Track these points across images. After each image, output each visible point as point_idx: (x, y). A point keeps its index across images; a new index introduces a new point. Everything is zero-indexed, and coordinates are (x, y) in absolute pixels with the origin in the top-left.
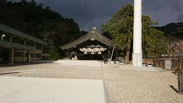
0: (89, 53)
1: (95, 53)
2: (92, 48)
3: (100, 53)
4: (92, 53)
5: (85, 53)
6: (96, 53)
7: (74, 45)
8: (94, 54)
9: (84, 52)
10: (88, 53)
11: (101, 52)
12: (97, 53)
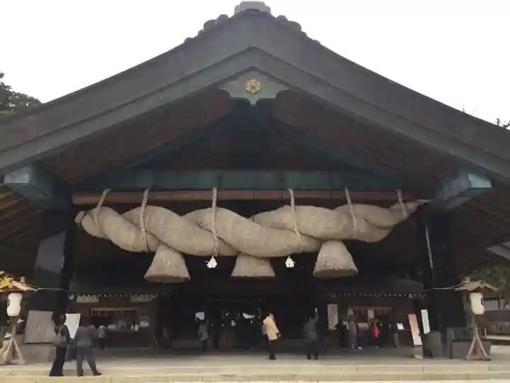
0: (212, 264)
1: (277, 262)
2: (248, 209)
3: (335, 258)
4: (243, 269)
5: (167, 265)
6: (290, 263)
7: (15, 158)
8: (266, 271)
9: (147, 257)
10: (194, 261)
11: (352, 245)
12: (306, 259)
